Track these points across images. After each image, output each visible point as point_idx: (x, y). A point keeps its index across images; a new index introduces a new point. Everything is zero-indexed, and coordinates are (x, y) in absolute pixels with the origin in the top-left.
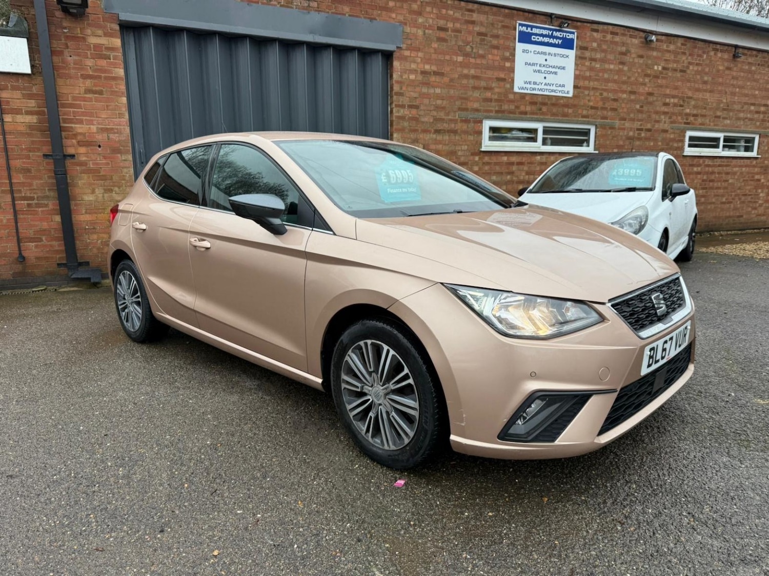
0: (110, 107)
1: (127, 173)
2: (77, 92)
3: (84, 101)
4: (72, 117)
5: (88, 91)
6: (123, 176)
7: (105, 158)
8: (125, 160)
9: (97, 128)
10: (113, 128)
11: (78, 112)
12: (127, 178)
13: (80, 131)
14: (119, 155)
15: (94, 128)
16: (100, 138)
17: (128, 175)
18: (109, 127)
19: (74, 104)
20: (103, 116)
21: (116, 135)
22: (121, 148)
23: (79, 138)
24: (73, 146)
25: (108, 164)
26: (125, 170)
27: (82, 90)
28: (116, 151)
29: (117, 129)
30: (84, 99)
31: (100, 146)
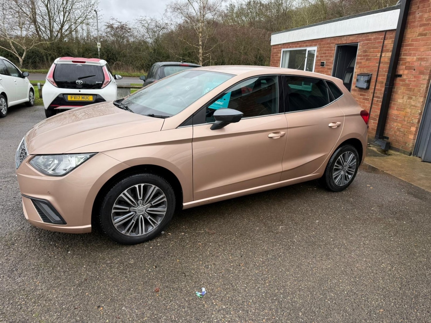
0: (428, 44)
1: (422, 88)
2: (414, 36)
3: (416, 41)
4: (408, 52)
5: (421, 34)
6: (420, 89)
7: (415, 77)
8: (424, 79)
9: (417, 58)
10: (424, 58)
11: (411, 48)
12: (421, 92)
13: (408, 60)
14: (422, 76)
15: (415, 58)
16: (416, 64)
17: (422, 89)
18: (423, 57)
19: (411, 44)
20: (422, 50)
21: (425, 62)
22: (425, 71)
23: (407, 65)
24: (403, 69)
25: (415, 81)
26: (422, 86)
27: (417, 34)
28: (421, 73)
29: (426, 58)
30: (416, 40)
31: (414, 70)
